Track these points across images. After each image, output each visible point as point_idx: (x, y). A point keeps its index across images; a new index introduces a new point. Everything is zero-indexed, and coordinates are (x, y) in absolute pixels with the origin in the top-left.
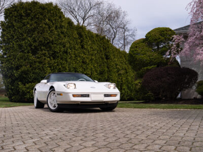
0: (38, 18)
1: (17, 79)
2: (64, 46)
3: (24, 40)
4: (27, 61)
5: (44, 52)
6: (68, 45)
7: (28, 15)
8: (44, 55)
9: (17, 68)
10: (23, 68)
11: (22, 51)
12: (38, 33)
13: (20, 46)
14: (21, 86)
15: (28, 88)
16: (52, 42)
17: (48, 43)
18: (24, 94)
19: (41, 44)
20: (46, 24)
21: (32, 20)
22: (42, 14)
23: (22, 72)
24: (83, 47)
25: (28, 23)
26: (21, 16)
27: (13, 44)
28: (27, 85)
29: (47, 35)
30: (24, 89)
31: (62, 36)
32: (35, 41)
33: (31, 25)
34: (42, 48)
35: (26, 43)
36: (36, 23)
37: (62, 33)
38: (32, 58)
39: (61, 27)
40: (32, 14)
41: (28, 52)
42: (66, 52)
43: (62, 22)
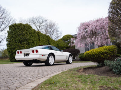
0: (22, 30)
2: (32, 40)
3: (17, 38)
4: (18, 46)
6: (34, 40)
7: (18, 29)
8: (25, 44)
9: (14, 49)
11: (16, 42)
12: (22, 35)
13: (15, 40)
16: (28, 39)
17: (26, 39)
19: (24, 40)
20: (26, 32)
21: (20, 30)
22: (24, 28)
24: (39, 40)
26: (16, 29)
27: (13, 40)
29: (25, 36)
31: (32, 36)
32: (21, 38)
33: (20, 32)
36: (22, 31)
37: (32, 35)
38: (20, 45)
39: (31, 33)
40: (20, 28)
41: (19, 43)
43: (31, 31)
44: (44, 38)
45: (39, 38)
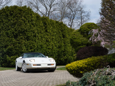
0: (17, 16)
1: (5, 53)
2: (34, 33)
3: (9, 29)
4: (11, 42)
5: (21, 37)
6: (36, 32)
7: (11, 15)
8: (22, 38)
9: (6, 47)
10: (9, 47)
11: (9, 37)
12: (18, 25)
13: (7, 34)
14: (8, 57)
15: (12, 59)
16: (26, 31)
17: (24, 31)
18: (10, 62)
19: (20, 32)
20: (22, 20)
21: (14, 17)
22: (20, 14)
23: (9, 49)
24: (46, 31)
25: (12, 19)
26: (7, 15)
27: (3, 32)
28: (12, 57)
29: (23, 26)
30: (10, 59)
32: (16, 30)
33: (13, 21)
34: (20, 34)
35: (10, 32)
36: (16, 19)
37: (33, 24)
38: (14, 40)
39: (32, 21)
40: (14, 14)
41: (12, 37)
42: (35, 36)
43: (32, 17)
44: (54, 27)
45: (46, 27)
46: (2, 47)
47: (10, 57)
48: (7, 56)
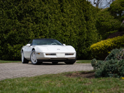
1: (6, 41)
2: (45, 13)
3: (11, 8)
4: (14, 26)
5: (28, 18)
6: (48, 11)
8: (28, 20)
9: (6, 32)
10: (11, 32)
11: (11, 18)
12: (23, 2)
13: (8, 14)
14: (9, 47)
15: (15, 49)
16: (35, 10)
17: (31, 11)
18: (12, 53)
19: (26, 11)
23: (10, 35)
24: (62, 11)
27: (3, 12)
28: (15, 46)
30: (12, 49)
32: (21, 9)
34: (27, 15)
35: (13, 11)
38: (18, 23)
41: (15, 19)
42: (47, 18)
44: (73, 6)
45: (62, 6)
46: (2, 32)
47: (13, 46)
48: (8, 44)
